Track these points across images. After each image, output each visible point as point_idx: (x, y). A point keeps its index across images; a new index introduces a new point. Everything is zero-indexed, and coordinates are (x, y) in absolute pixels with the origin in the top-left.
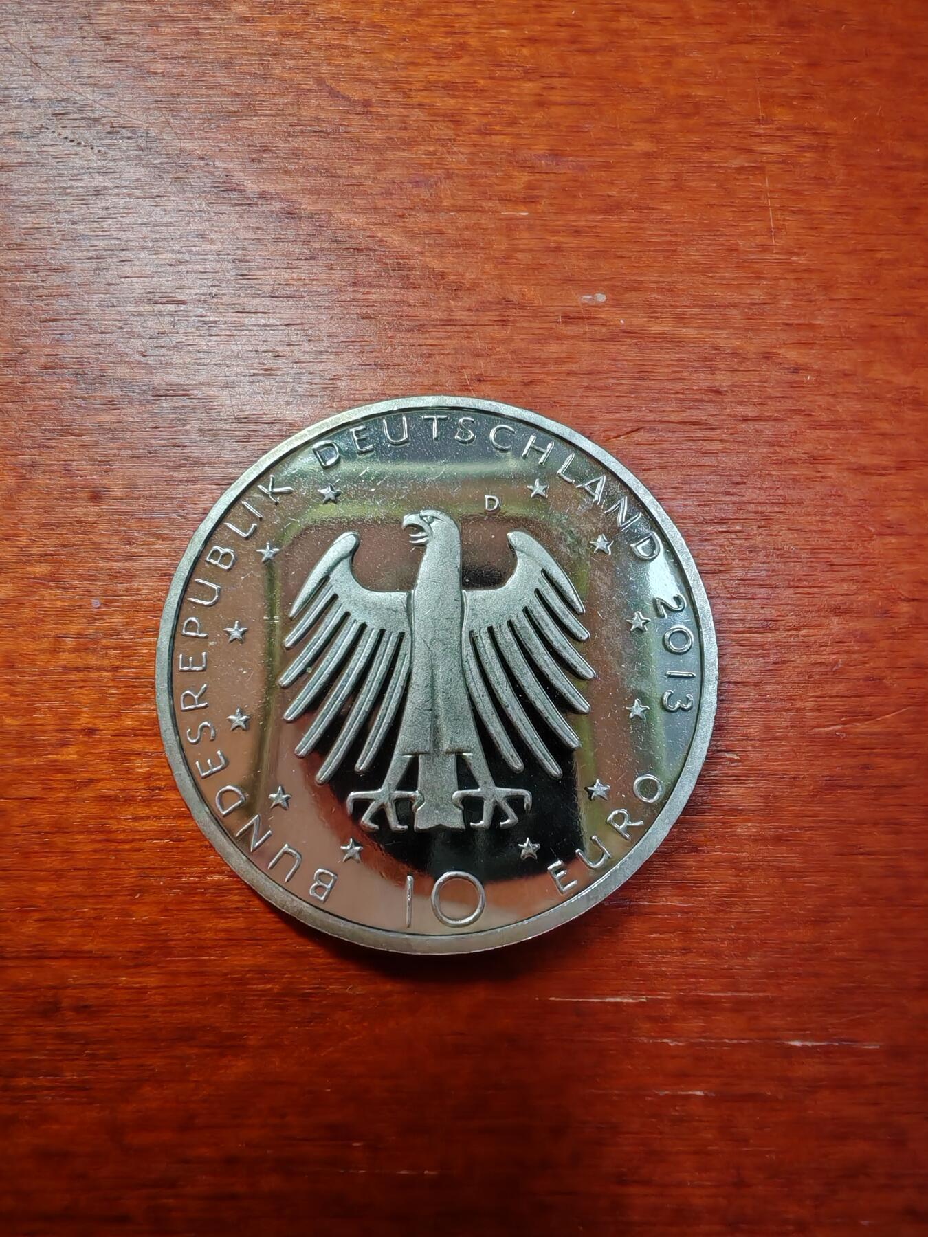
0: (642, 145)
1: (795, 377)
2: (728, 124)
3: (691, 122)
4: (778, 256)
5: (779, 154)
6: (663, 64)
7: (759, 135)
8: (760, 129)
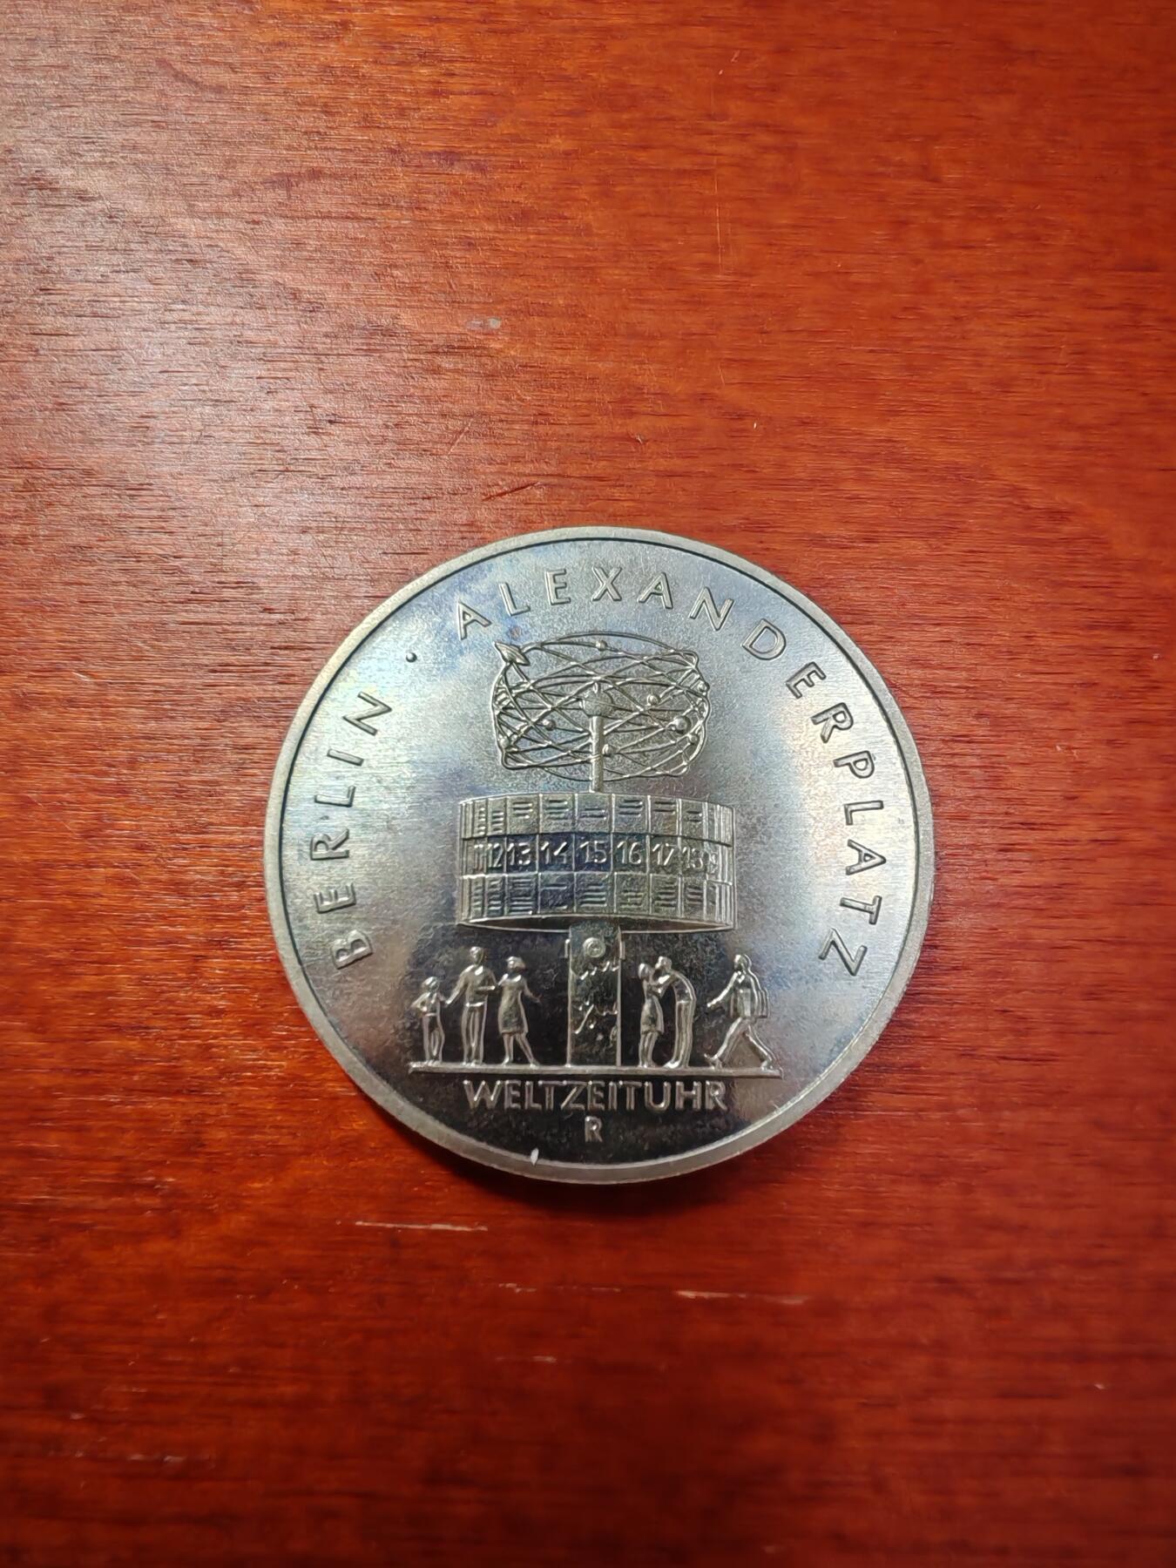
0: (559, 143)
1: (737, 425)
2: (671, 119)
3: (625, 116)
4: (724, 278)
5: (733, 156)
6: (595, 48)
7: (710, 133)
8: (712, 125)
